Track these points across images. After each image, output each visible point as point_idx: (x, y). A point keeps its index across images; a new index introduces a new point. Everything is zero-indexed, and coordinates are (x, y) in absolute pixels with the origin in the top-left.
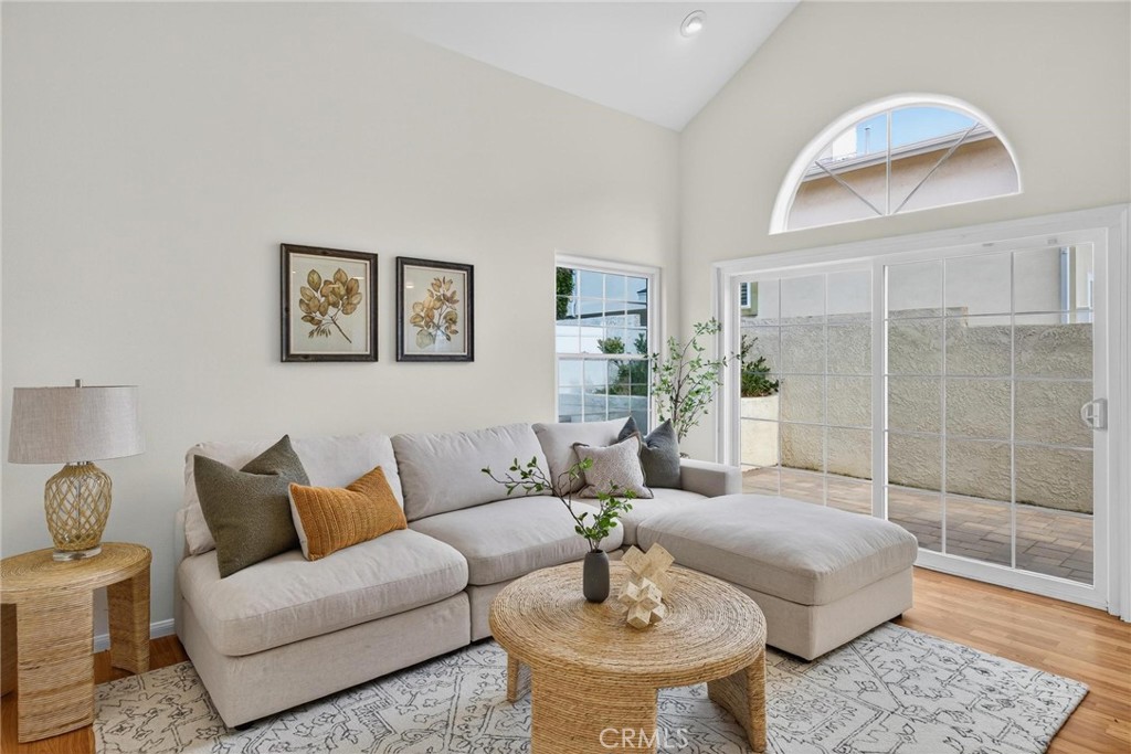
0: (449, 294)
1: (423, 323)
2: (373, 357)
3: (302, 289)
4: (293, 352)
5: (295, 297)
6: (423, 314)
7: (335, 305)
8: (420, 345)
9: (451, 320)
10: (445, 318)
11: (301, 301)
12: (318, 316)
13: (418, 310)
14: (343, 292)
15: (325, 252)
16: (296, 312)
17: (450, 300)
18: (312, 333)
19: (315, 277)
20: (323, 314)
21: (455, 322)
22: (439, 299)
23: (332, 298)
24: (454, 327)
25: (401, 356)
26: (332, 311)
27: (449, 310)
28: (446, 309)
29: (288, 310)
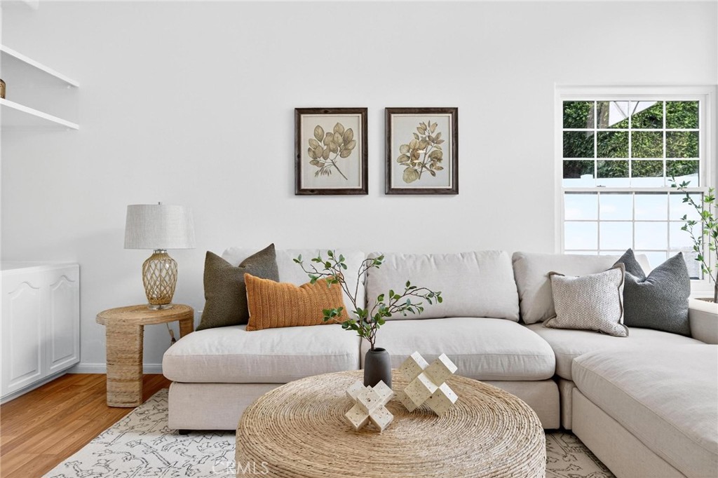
0: (434, 135)
1: (409, 162)
2: (364, 191)
3: (310, 141)
4: (303, 187)
5: (305, 146)
6: (409, 154)
7: (334, 151)
8: (406, 180)
9: (436, 158)
10: (429, 156)
11: (309, 150)
12: (321, 160)
13: (404, 151)
14: (341, 140)
15: (326, 111)
16: (306, 158)
17: (436, 141)
18: (317, 173)
19: (320, 131)
20: (325, 158)
21: (440, 160)
22: (424, 140)
23: (332, 146)
24: (438, 164)
25: (390, 191)
26: (332, 155)
27: (435, 149)
28: (431, 149)
29: (299, 156)
